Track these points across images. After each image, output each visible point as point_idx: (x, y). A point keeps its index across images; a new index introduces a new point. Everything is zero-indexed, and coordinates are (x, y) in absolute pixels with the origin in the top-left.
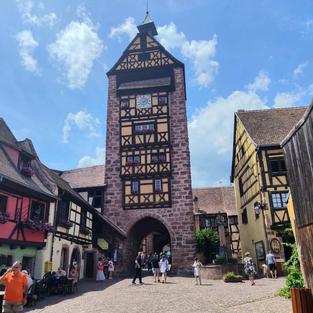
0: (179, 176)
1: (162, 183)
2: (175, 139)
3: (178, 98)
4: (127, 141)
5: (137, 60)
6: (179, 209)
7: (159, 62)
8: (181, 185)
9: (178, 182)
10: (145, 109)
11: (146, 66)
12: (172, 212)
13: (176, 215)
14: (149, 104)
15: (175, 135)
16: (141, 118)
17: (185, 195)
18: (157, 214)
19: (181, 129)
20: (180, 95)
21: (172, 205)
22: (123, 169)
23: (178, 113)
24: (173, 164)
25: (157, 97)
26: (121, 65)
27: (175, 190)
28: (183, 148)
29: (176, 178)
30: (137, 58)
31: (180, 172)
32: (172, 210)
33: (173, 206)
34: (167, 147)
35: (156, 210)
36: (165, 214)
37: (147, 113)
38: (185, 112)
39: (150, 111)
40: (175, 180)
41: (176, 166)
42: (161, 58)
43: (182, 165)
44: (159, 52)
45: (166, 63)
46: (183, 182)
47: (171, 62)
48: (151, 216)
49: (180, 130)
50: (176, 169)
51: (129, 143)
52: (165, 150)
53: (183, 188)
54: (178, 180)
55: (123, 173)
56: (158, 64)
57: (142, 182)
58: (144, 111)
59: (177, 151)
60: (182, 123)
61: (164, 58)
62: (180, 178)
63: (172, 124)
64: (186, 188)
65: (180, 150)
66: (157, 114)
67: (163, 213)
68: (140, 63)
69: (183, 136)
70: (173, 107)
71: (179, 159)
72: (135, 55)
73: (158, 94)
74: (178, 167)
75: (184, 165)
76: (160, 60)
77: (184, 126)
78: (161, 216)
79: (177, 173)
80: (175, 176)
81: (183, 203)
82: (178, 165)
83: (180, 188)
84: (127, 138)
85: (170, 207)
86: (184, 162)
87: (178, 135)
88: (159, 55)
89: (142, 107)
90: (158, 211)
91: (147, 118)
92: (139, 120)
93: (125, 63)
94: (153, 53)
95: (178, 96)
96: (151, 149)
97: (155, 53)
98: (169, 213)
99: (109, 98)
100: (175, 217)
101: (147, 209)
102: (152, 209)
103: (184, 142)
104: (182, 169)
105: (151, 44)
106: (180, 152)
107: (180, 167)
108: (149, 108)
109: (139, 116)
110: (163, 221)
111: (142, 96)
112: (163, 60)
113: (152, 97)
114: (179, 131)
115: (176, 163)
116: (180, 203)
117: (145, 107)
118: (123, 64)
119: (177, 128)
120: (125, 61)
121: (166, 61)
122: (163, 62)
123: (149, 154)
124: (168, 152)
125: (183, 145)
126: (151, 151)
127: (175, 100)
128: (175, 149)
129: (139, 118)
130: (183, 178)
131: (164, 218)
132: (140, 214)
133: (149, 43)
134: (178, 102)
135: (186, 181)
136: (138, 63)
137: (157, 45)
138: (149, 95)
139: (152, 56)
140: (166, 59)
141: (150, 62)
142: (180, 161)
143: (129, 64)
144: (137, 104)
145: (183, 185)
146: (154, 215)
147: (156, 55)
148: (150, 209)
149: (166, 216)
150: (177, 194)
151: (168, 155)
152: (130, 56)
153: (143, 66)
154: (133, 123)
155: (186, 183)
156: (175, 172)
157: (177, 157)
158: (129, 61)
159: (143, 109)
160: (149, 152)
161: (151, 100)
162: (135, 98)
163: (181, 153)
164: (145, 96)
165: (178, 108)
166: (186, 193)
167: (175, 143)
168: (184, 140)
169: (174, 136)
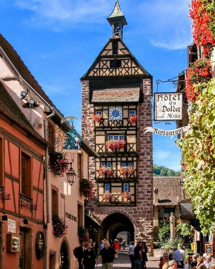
0: (143, 181)
1: (129, 186)
2: (141, 148)
3: (145, 110)
4: (101, 149)
5: (109, 67)
6: (142, 208)
7: (130, 71)
8: (144, 188)
9: (143, 186)
10: (116, 120)
11: (117, 74)
12: (137, 210)
13: (140, 213)
14: (120, 116)
15: (142, 145)
16: (113, 129)
17: (148, 197)
18: (125, 211)
19: (147, 139)
20: (147, 107)
21: (137, 204)
22: (97, 172)
23: (145, 124)
24: (138, 170)
25: (128, 110)
26: (93, 71)
27: (139, 192)
28: (148, 157)
29: (141, 182)
30: (108, 64)
31: (144, 177)
32: (137, 209)
33: (138, 206)
34: (135, 157)
35: (124, 208)
36: (131, 211)
37: (118, 125)
38: (151, 124)
39: (121, 123)
40: (140, 184)
41: (142, 173)
42: (132, 67)
43: (146, 171)
44: (130, 60)
45: (136, 73)
46: (146, 186)
47: (140, 72)
48: (120, 212)
49: (147, 141)
50: (141, 175)
51: (102, 150)
52: (133, 159)
53: (146, 192)
54: (143, 185)
55: (97, 176)
56: (128, 73)
57: (113, 184)
58: (116, 123)
59: (143, 159)
60: (148, 135)
61: (134, 67)
62: (144, 183)
63: (139, 135)
64: (149, 191)
65: (145, 158)
66: (127, 127)
67: (129, 210)
68: (111, 70)
69: (148, 147)
70: (141, 119)
71: (144, 166)
72: (107, 61)
73: (129, 107)
74: (143, 173)
75: (148, 172)
76: (130, 69)
77: (150, 137)
78: (128, 212)
79: (142, 179)
80: (140, 180)
81: (146, 204)
82: (143, 171)
83: (144, 191)
84: (101, 146)
85: (135, 206)
86: (148, 169)
87: (144, 145)
88: (129, 64)
89: (114, 119)
90: (126, 209)
91: (118, 129)
92: (111, 130)
93: (97, 69)
94: (124, 60)
95: (145, 108)
96: (121, 157)
97: (126, 61)
98: (134, 211)
99: (83, 104)
100: (139, 214)
101: (117, 207)
102: (120, 207)
103: (149, 152)
104: (146, 175)
105: (123, 51)
106: (145, 160)
107: (144, 174)
108: (120, 120)
109: (111, 127)
110: (129, 216)
111: (114, 108)
112: (133, 69)
113: (123, 109)
114: (145, 141)
115: (141, 170)
116: (143, 203)
117: (117, 118)
118: (95, 70)
119: (143, 138)
120: (97, 66)
121: (136, 71)
122: (133, 71)
123: (119, 161)
124: (135, 161)
125: (148, 154)
126: (121, 159)
127: (143, 111)
128: (141, 157)
129: (111, 129)
130: (146, 183)
131: (130, 215)
132: (111, 210)
133: (121, 50)
134: (145, 113)
135: (149, 186)
136: (109, 71)
137: (128, 53)
138: (120, 108)
139: (123, 64)
140: (136, 69)
141: (120, 70)
142: (145, 168)
143: (101, 70)
144: (110, 115)
145: (146, 189)
146: (122, 211)
147: (127, 64)
148: (119, 207)
149: (132, 213)
150: (141, 196)
151: (135, 163)
152: (102, 61)
153: (114, 74)
154: (106, 133)
155: (149, 187)
156: (140, 177)
157: (143, 165)
158: (101, 67)
159: (115, 120)
160: (119, 159)
161: (122, 112)
162: (108, 109)
163: (146, 162)
164: (117, 108)
165: (145, 120)
166: (148, 195)
167: (142, 152)
168: (149, 150)
169: (140, 145)
